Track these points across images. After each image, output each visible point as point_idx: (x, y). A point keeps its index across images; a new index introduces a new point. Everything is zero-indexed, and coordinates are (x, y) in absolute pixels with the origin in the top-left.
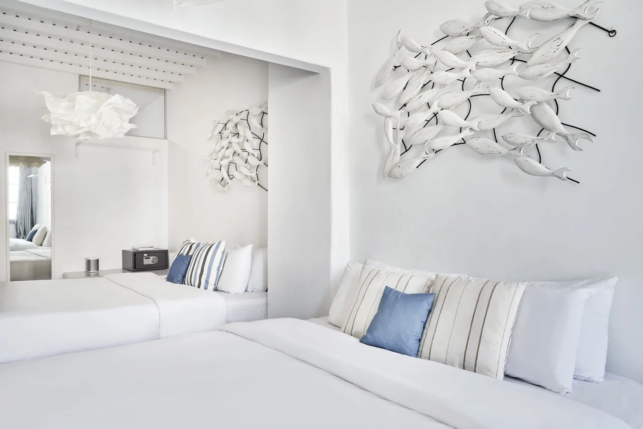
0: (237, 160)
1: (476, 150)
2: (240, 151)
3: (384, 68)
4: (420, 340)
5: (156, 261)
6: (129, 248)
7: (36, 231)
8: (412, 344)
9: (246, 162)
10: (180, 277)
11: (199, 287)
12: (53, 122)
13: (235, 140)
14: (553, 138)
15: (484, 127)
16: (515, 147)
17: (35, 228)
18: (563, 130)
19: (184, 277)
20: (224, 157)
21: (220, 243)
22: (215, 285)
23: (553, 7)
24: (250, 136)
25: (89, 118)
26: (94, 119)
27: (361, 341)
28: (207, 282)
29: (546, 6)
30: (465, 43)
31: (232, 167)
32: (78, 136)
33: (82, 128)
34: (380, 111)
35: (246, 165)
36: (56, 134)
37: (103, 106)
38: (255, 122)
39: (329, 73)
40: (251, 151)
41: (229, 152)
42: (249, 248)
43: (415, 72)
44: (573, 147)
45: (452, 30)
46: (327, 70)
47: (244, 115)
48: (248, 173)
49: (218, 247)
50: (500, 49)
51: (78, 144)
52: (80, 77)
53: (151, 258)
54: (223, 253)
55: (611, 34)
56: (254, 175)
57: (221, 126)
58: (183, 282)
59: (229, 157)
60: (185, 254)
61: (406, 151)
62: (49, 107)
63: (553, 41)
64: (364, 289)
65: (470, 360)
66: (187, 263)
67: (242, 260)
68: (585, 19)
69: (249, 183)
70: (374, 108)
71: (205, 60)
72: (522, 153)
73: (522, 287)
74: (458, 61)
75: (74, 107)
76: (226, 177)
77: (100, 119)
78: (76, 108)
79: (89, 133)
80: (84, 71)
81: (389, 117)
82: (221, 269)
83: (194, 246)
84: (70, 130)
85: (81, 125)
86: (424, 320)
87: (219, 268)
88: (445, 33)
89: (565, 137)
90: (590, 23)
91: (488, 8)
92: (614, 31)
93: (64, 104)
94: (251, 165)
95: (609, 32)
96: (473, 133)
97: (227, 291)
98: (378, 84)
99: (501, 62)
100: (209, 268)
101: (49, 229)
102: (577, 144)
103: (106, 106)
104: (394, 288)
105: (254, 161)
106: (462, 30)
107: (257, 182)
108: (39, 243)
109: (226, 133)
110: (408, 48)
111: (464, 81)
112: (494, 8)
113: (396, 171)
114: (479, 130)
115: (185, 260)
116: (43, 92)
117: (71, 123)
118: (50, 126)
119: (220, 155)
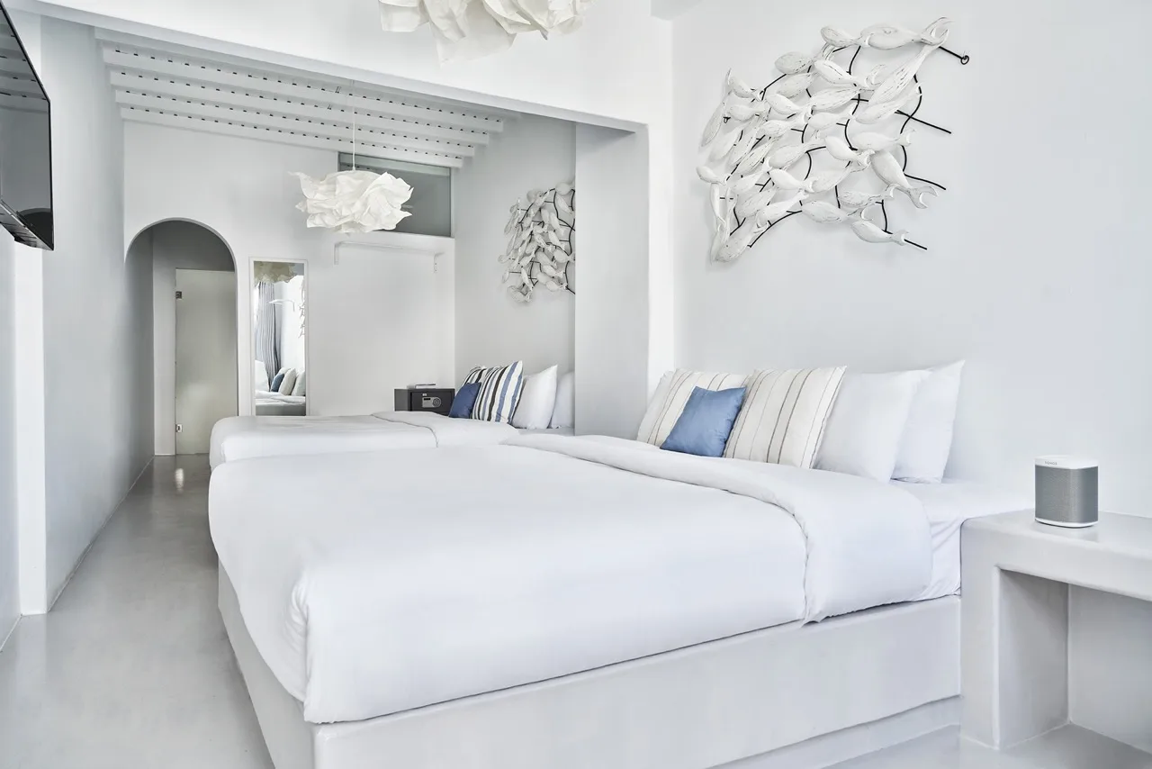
0: (542, 258)
1: (811, 216)
2: (543, 245)
3: (712, 121)
4: (725, 443)
5: (439, 404)
6: (404, 387)
7: (283, 376)
8: (715, 444)
9: (553, 259)
10: (466, 411)
11: (489, 419)
12: (310, 210)
13: (538, 230)
14: (891, 194)
15: (821, 187)
16: (855, 210)
17: (281, 372)
18: (906, 182)
19: (471, 411)
20: (525, 255)
21: (515, 364)
22: (509, 418)
23: (896, 31)
24: (555, 222)
25: (353, 204)
26: (358, 205)
27: (661, 448)
28: (499, 415)
29: (888, 30)
30: (802, 81)
31: (536, 269)
32: (339, 228)
33: (345, 217)
34: (703, 176)
35: (553, 263)
36: (313, 226)
37: (370, 187)
38: (562, 204)
39: (647, 130)
40: (558, 243)
41: (533, 247)
42: (554, 369)
43: (747, 123)
44: (917, 205)
45: (790, 66)
46: (643, 127)
47: (550, 196)
48: (553, 273)
49: (513, 370)
50: (839, 87)
51: (337, 245)
52: (339, 156)
53: (432, 399)
54: (520, 377)
55: (964, 61)
56: (561, 275)
57: (521, 214)
58: (470, 417)
59: (530, 254)
60: (473, 382)
61: (739, 226)
62: (304, 191)
63: (895, 75)
64: (671, 396)
65: (774, 453)
66: (474, 393)
67: (544, 387)
68: (931, 44)
69: (553, 286)
70: (698, 173)
71: (501, 124)
72: (863, 217)
73: (840, 371)
74: (792, 106)
75: (335, 191)
76: (527, 281)
77: (365, 205)
78: (337, 192)
79: (352, 224)
80: (345, 147)
81: (716, 183)
82: (517, 399)
83: (485, 372)
84: (330, 221)
85: (344, 213)
86: (732, 418)
87: (514, 397)
88: (781, 71)
89: (908, 192)
90: (940, 47)
91: (825, 38)
92: (967, 57)
93: (323, 188)
94: (558, 263)
95: (962, 58)
96: (808, 195)
97: (524, 425)
98: (705, 142)
99: (841, 104)
100: (501, 397)
101: (300, 372)
102: (921, 201)
103: (373, 187)
104: (706, 388)
105: (561, 257)
106: (798, 66)
107: (565, 284)
108: (288, 391)
109: (527, 222)
110: (736, 93)
111: (803, 132)
112: (830, 36)
113: (724, 254)
114: (812, 191)
115: (472, 389)
116: (298, 174)
117: (331, 210)
118: (307, 215)
119: (521, 251)
